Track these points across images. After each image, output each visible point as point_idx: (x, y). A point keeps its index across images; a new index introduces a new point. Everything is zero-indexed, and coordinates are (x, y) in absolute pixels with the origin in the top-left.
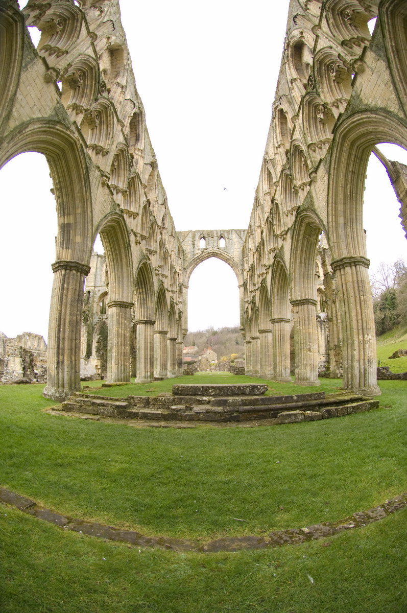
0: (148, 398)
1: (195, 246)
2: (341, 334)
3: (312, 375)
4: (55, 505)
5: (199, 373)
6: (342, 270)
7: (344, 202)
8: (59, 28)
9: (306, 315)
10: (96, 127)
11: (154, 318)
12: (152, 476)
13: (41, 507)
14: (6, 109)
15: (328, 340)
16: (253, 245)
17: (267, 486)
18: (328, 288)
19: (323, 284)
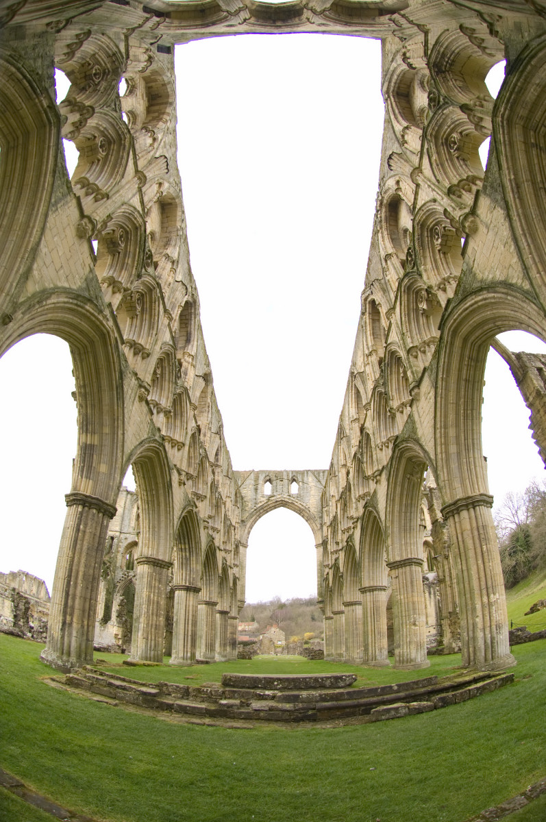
0: (188, 688)
1: (259, 491)
2: (457, 598)
3: (419, 656)
4: (52, 793)
5: (260, 657)
6: (456, 516)
7: (456, 423)
8: (102, 154)
9: (409, 580)
10: (137, 315)
11: (199, 585)
12: (192, 784)
13: (31, 790)
14: (26, 263)
15: (439, 608)
16: (336, 491)
17: (357, 798)
18: (437, 541)
19: (431, 535)
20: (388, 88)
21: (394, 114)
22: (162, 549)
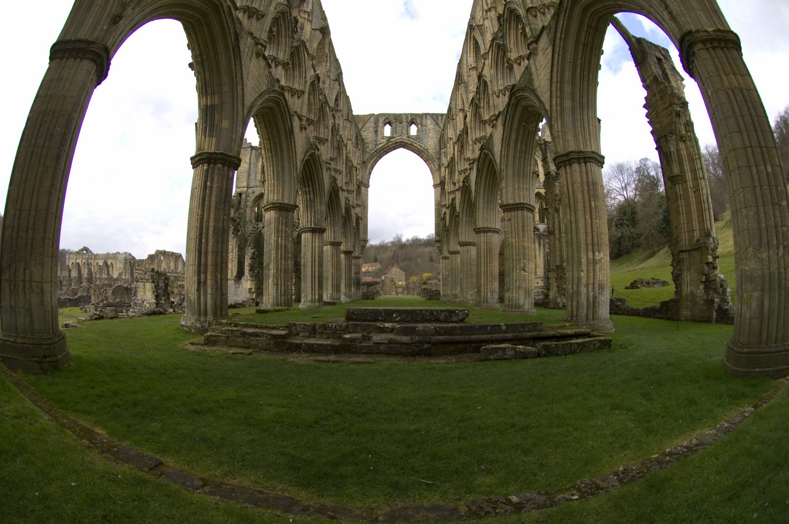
0: (315, 326)
1: (379, 133)
2: (565, 251)
3: (526, 303)
5: (383, 297)
6: (568, 167)
7: (572, 82)
9: (520, 224)
11: (324, 225)
12: (316, 423)
15: (548, 260)
16: (453, 133)
17: (465, 439)
18: (550, 192)
19: (544, 187)
22: (286, 194)
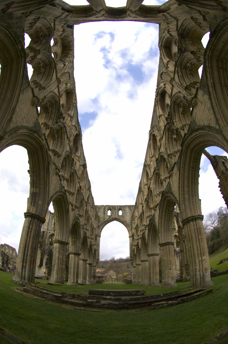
0: (74, 294)
1: (105, 214)
2: (188, 258)
3: (172, 282)
5: (106, 283)
6: (188, 224)
7: (188, 186)
8: (43, 70)
9: (168, 251)
10: (56, 139)
11: (80, 252)
14: (10, 115)
15: (181, 262)
16: (138, 214)
18: (180, 234)
19: (178, 232)
20: (161, 45)
21: (164, 56)
22: (64, 237)
